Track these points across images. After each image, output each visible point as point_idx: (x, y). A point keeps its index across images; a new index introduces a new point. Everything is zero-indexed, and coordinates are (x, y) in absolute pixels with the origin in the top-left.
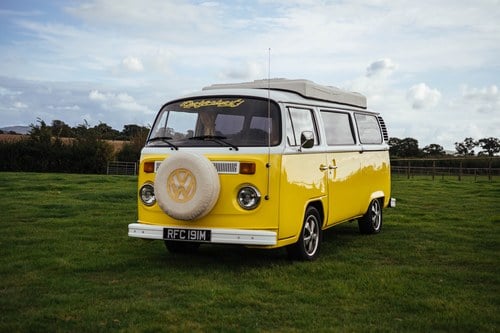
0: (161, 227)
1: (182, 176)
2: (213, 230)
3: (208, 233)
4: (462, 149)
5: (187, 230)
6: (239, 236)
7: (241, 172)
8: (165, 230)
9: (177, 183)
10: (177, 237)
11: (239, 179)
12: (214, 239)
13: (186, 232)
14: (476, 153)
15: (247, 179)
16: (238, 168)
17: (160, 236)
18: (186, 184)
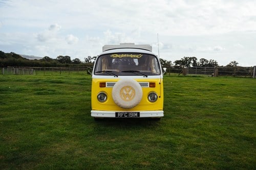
0: (114, 112)
1: (128, 89)
2: (141, 112)
3: (139, 113)
4: (87, 60)
5: (128, 113)
6: (151, 114)
7: (150, 87)
8: (117, 114)
9: (125, 92)
10: (123, 116)
11: (149, 90)
12: (141, 116)
13: (128, 114)
14: (92, 62)
15: (152, 89)
16: (148, 84)
17: (114, 116)
18: (130, 93)
